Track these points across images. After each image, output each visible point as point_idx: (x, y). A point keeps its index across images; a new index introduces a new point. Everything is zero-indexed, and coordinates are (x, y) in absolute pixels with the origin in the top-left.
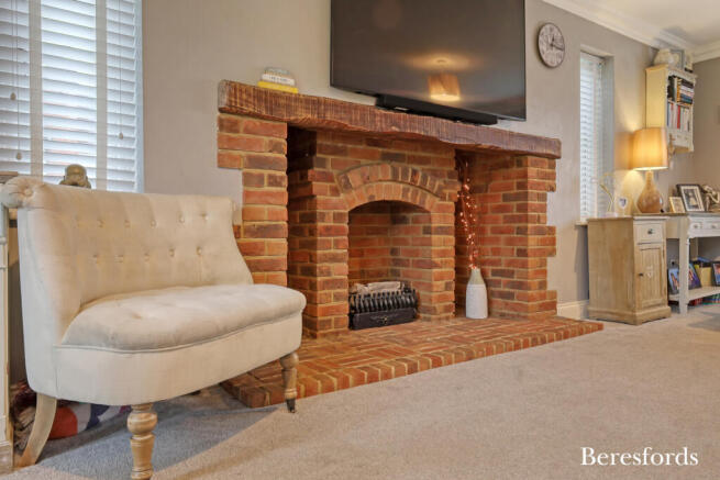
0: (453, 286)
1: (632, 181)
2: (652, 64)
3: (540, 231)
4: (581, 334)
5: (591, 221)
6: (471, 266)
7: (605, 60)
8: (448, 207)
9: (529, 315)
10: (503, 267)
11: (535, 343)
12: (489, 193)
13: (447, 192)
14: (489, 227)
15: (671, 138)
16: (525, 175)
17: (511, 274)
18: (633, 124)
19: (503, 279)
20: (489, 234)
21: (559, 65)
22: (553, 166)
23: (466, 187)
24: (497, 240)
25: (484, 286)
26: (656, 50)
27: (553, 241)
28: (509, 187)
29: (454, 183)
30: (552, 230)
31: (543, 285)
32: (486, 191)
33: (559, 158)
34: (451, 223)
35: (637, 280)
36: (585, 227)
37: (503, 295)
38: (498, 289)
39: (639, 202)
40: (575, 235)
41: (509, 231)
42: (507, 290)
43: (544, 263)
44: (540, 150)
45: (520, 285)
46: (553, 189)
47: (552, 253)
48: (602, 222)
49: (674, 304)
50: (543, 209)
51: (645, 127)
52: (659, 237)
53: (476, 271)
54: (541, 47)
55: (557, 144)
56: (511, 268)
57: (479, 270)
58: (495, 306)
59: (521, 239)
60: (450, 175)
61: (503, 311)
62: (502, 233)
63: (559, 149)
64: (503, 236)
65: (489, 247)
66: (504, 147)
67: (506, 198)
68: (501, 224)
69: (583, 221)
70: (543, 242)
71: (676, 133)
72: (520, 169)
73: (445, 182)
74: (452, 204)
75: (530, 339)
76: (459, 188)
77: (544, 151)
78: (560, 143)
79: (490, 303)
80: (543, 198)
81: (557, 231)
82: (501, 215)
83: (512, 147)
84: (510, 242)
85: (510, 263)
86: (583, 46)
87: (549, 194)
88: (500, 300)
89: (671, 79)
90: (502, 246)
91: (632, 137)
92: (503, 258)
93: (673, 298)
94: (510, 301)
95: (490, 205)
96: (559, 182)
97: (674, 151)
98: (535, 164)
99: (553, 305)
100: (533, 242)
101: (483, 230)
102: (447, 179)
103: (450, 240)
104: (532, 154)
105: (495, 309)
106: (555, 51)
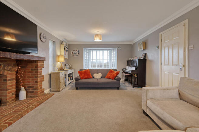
0: (15, 93)
1: (59, 64)
2: (62, 44)
3: (41, 77)
4: (50, 97)
5: (52, 73)
6: (21, 87)
7: (54, 42)
8: (13, 73)
9: (38, 95)
10: (31, 86)
11: (40, 104)
12: (27, 68)
13: (13, 69)
14: (27, 76)
15: (65, 57)
16: (37, 65)
17: (33, 87)
18: (59, 54)
19: (31, 88)
20: (27, 78)
21: (45, 42)
22: (44, 63)
23: (20, 68)
24: (29, 79)
25: (25, 91)
26: (62, 42)
27: (44, 78)
28: (33, 67)
29: (16, 67)
30: (43, 76)
31: (41, 88)
32: (26, 68)
33: (45, 61)
34: (14, 77)
35: (60, 83)
36: (50, 74)
37: (30, 92)
38: (29, 91)
39: (60, 68)
40: (48, 76)
41: (33, 77)
42: (32, 91)
43: (42, 83)
44: (41, 60)
45: (36, 89)
46: (44, 67)
47: (43, 81)
48: (54, 73)
49: (65, 85)
50: (41, 72)
51: (61, 55)
52: (64, 75)
53: (23, 88)
54: (41, 38)
55: (44, 58)
56: (33, 86)
57: (24, 87)
58: (28, 94)
59: (36, 79)
60: (14, 65)
61: (31, 96)
62: (30, 78)
63: (45, 59)
64: (31, 78)
65: (27, 81)
66: (32, 59)
67: (32, 70)
68: (30, 76)
69: (50, 73)
70: (41, 79)
71: (65, 56)
72: (36, 63)
73: (12, 67)
74: (15, 72)
75: (39, 104)
76: (17, 68)
77: (42, 60)
78: (45, 58)
79: (27, 94)
80: (41, 69)
81: (45, 76)
82: (30, 74)
83: (34, 59)
84: (33, 80)
85: (33, 85)
86: (50, 39)
87: (43, 69)
88: (30, 93)
89: (65, 47)
90: (31, 81)
91: (59, 56)
92: (31, 84)
93: (65, 84)
94: (33, 93)
95: (27, 71)
96: (45, 66)
97: (65, 59)
98: (39, 62)
99: (44, 91)
100: (39, 79)
101: (25, 77)
102: (13, 66)
103: (14, 82)
104: (39, 60)
105: (29, 95)
106: (44, 39)
